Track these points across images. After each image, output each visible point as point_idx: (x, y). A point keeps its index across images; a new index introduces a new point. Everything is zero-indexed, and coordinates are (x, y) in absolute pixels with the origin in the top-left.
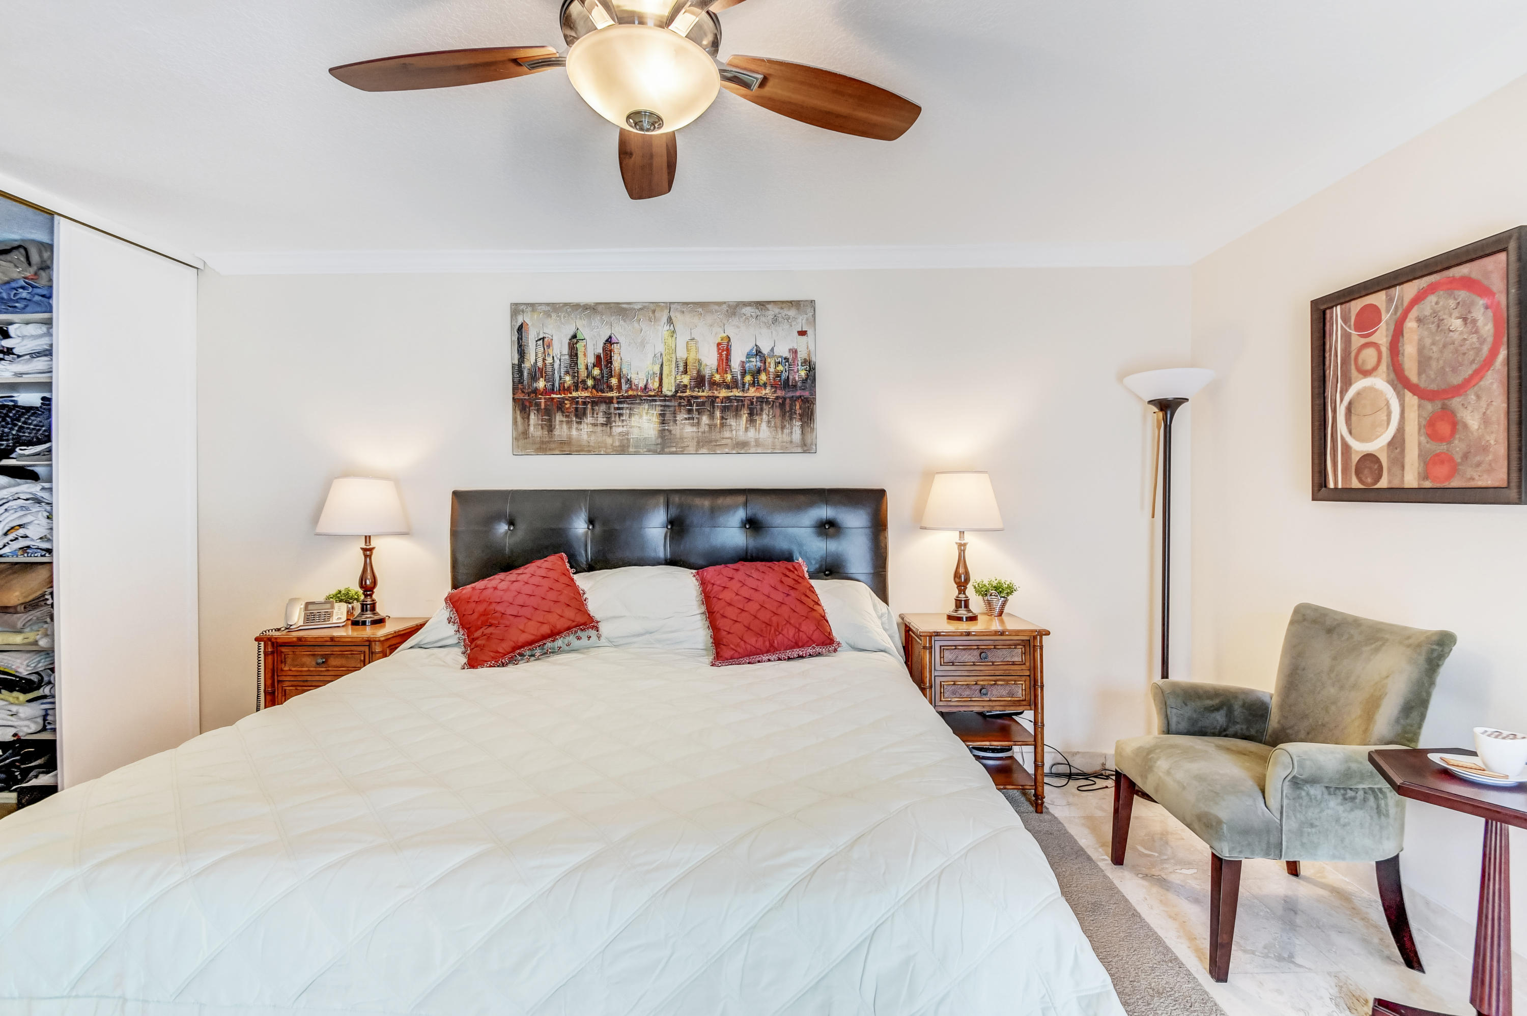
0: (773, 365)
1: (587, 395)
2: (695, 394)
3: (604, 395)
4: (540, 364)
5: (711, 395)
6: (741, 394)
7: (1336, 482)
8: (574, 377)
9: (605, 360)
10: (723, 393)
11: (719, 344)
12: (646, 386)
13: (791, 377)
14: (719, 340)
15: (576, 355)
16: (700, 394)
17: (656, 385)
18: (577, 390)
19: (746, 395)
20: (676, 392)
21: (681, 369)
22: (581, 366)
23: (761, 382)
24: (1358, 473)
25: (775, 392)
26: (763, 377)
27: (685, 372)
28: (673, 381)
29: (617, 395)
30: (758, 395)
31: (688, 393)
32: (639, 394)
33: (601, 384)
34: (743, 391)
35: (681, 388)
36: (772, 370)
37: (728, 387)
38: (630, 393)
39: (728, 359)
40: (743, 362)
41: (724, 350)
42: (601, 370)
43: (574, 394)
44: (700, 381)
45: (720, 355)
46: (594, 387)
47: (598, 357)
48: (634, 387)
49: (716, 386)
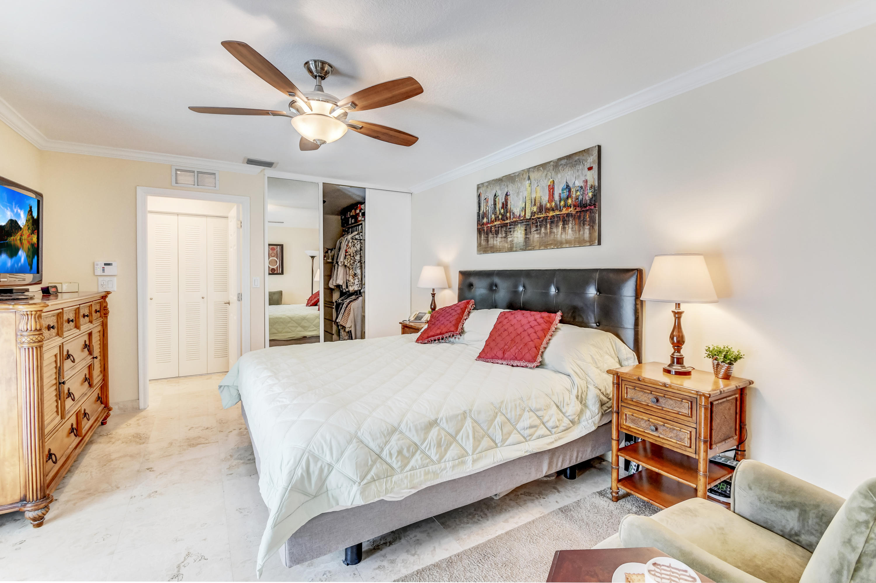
0: (574, 193)
1: (499, 223)
2: (539, 216)
3: (505, 222)
4: (485, 211)
5: (545, 216)
6: (559, 213)
8: (495, 215)
9: (505, 205)
10: (551, 214)
11: (549, 186)
12: (520, 215)
13: (584, 198)
14: (549, 184)
15: (496, 204)
16: (541, 216)
17: (524, 213)
18: (496, 221)
19: (561, 213)
20: (531, 216)
21: (533, 203)
22: (497, 209)
23: (569, 204)
25: (576, 209)
26: (570, 201)
27: (535, 205)
28: (530, 211)
29: (509, 221)
30: (567, 212)
31: (536, 216)
32: (517, 220)
33: (504, 217)
34: (560, 211)
35: (533, 214)
36: (574, 196)
37: (553, 210)
38: (514, 220)
39: (553, 194)
40: (560, 194)
41: (551, 189)
42: (504, 210)
43: (495, 223)
44: (541, 209)
45: (550, 191)
46: (502, 219)
47: (503, 204)
48: (515, 216)
49: (548, 210)
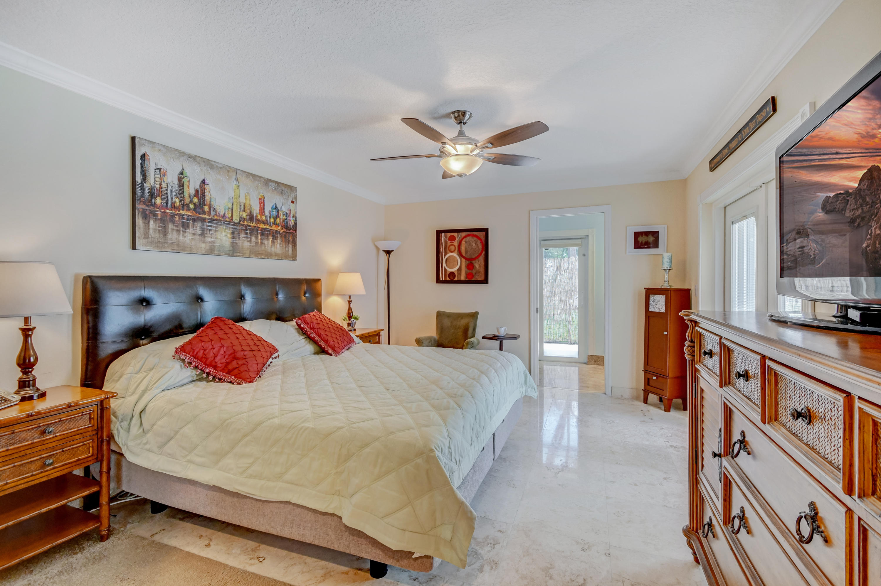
0: (282, 215)
1: (189, 214)
2: (249, 224)
3: (200, 216)
4: (157, 186)
5: (256, 226)
6: (269, 228)
7: (442, 279)
8: (181, 201)
9: (201, 193)
10: (262, 226)
11: (260, 199)
12: (224, 215)
13: (288, 223)
14: (260, 197)
15: (183, 186)
16: (251, 224)
17: (230, 215)
18: (183, 210)
19: (271, 228)
20: (240, 221)
21: (243, 208)
22: (186, 195)
23: (277, 223)
24: (449, 277)
25: (282, 229)
26: (278, 221)
27: (244, 211)
28: (238, 215)
29: (208, 217)
30: (276, 229)
31: (246, 223)
32: (221, 219)
33: (199, 207)
34: (270, 226)
35: (242, 219)
36: (281, 218)
37: (264, 223)
38: (216, 217)
39: (264, 209)
40: (270, 211)
41: (262, 203)
42: (198, 199)
43: (181, 212)
44: (251, 217)
45: (261, 205)
46: (194, 209)
47: (197, 191)
48: (218, 214)
49: (258, 221)
